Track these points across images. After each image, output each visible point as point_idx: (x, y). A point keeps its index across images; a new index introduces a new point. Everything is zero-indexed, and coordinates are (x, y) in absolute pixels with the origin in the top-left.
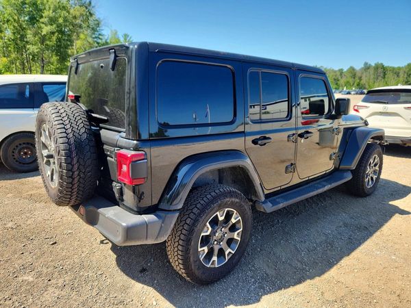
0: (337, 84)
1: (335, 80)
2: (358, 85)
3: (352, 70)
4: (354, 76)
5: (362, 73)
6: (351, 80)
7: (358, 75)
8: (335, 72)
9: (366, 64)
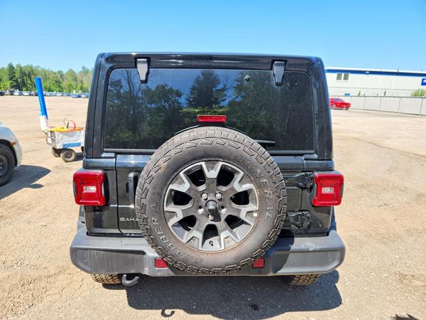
0: (59, 86)
1: (56, 82)
2: (81, 88)
3: (71, 73)
4: (75, 79)
5: (82, 77)
6: (73, 83)
7: (79, 77)
8: (55, 73)
9: (84, 68)
